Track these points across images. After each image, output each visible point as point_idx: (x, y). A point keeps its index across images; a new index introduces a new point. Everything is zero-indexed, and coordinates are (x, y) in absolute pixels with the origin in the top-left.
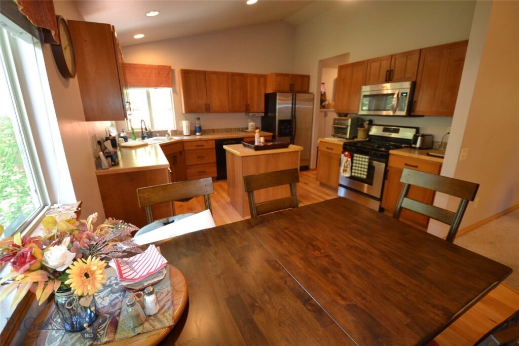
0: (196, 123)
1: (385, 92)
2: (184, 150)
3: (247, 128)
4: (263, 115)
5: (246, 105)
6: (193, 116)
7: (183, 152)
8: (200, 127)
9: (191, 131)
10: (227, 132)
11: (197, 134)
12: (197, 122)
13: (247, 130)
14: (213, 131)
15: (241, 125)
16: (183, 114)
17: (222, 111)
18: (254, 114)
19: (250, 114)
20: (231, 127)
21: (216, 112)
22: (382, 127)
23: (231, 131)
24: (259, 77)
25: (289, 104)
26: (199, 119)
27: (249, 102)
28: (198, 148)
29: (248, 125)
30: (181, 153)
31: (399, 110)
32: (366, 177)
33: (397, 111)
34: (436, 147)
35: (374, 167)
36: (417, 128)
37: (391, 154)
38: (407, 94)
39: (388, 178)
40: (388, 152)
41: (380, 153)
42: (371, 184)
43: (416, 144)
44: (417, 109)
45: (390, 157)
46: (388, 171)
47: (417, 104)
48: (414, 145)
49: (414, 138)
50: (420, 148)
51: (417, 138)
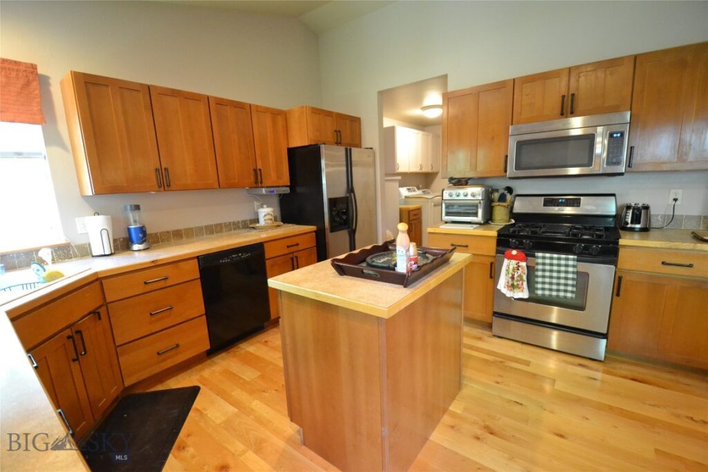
0: (127, 219)
1: (574, 133)
2: (105, 304)
3: (257, 221)
4: (287, 190)
5: (255, 170)
6: (119, 203)
7: (103, 311)
8: (142, 230)
9: (115, 241)
10: (212, 233)
11: (136, 247)
12: (131, 216)
13: (258, 225)
14: (178, 236)
15: (242, 215)
16: (86, 198)
17: (200, 187)
18: (272, 189)
19: (264, 191)
20: (219, 222)
21: (185, 189)
22: (542, 199)
23: (221, 231)
24: (276, 114)
25: (340, 166)
26: (137, 208)
27: (259, 166)
28: (149, 287)
29: (257, 214)
30: (96, 314)
31: (608, 164)
32: (574, 295)
33: (605, 166)
34: (654, 224)
35: (586, 275)
36: (613, 195)
37: (624, 246)
38: (622, 134)
39: (621, 293)
40: (617, 243)
41: (600, 246)
42: (582, 308)
43: (639, 223)
44: (637, 159)
45: (622, 253)
46: (620, 278)
47: (635, 151)
48: (633, 226)
49: (633, 213)
50: (645, 230)
51: (640, 212)
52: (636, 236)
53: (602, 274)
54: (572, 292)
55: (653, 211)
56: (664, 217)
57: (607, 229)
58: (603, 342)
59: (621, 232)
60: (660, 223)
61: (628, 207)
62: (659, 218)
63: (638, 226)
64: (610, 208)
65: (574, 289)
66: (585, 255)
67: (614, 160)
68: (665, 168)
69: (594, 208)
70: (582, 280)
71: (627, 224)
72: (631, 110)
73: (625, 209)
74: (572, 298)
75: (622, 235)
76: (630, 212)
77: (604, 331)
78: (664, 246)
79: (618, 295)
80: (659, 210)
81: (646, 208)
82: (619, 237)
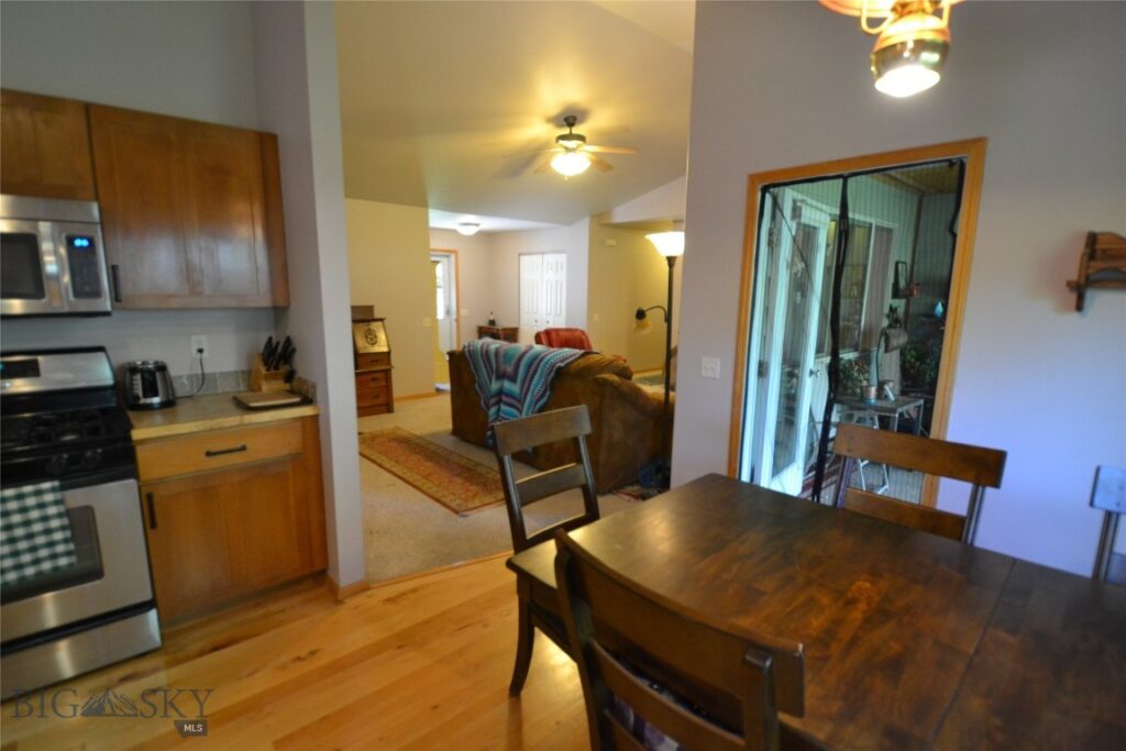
31: (77, 294)
32: (73, 559)
33: (72, 298)
34: (180, 392)
35: (88, 512)
36: (100, 349)
37: (142, 442)
38: (91, 241)
39: (159, 519)
40: (129, 438)
41: (99, 451)
42: (95, 573)
43: (156, 394)
44: (126, 289)
45: (142, 454)
46: (150, 497)
47: (122, 274)
48: (149, 401)
49: (143, 379)
50: (169, 404)
51: (154, 376)
52: (158, 417)
53: (115, 501)
54: (68, 554)
55: (173, 371)
56: (190, 377)
57: (104, 412)
58: (153, 615)
59: (131, 414)
60: (188, 388)
61: (133, 370)
62: (185, 381)
63: (156, 400)
64: (101, 373)
65: (71, 546)
66: (76, 473)
67: (88, 289)
68: (175, 303)
69: (69, 376)
70: (82, 525)
71: (137, 398)
72: (97, 199)
73: (128, 374)
74: (71, 565)
75: (134, 422)
76: (138, 378)
77: (147, 596)
78: (202, 428)
79: (153, 525)
80: (181, 368)
81: (162, 368)
82: (130, 427)
